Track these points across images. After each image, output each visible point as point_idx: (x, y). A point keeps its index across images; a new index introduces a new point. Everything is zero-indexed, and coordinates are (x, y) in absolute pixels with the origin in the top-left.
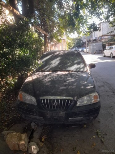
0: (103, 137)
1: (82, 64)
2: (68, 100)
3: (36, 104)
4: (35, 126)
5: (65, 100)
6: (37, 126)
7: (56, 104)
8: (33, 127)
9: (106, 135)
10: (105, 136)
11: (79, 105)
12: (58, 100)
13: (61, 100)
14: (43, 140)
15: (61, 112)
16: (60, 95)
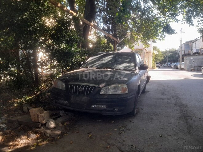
0: (124, 131)
1: (133, 63)
2: (92, 87)
3: (64, 89)
4: (63, 114)
5: (89, 86)
6: (65, 114)
7: (80, 89)
8: (61, 114)
9: (129, 130)
10: (127, 131)
11: (103, 93)
12: (83, 86)
13: (86, 86)
14: (65, 124)
15: (84, 97)
16: (86, 82)
